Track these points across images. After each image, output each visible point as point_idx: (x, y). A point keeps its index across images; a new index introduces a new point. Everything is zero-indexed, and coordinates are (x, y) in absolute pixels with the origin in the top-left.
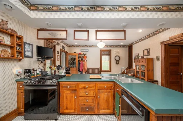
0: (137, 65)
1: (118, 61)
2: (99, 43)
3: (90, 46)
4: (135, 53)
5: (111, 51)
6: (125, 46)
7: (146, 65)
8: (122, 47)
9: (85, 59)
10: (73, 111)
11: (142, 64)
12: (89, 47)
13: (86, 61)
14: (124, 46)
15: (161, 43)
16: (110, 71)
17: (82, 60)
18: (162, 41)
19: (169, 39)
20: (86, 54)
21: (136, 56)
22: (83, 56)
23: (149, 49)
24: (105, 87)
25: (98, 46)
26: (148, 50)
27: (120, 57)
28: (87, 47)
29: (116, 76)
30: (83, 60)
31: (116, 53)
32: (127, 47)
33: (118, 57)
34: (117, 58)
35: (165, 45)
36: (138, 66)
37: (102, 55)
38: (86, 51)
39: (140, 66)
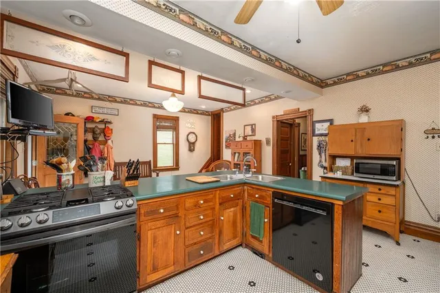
0: (235, 153)
1: (194, 143)
2: (168, 99)
3: (125, 101)
4: (227, 128)
5: (178, 120)
6: (207, 112)
7: (252, 152)
8: (201, 114)
9: (107, 138)
10: (171, 269)
11: (246, 151)
12: (121, 102)
13: (109, 142)
14: (204, 113)
15: (273, 117)
16: (176, 167)
17: (95, 139)
18: (275, 115)
19: (283, 114)
20: (110, 123)
21: (230, 135)
22: (103, 126)
23: (255, 125)
24: (232, 196)
25: (165, 107)
26: (252, 125)
27: (196, 136)
28: (116, 101)
29: (235, 174)
30: (101, 138)
31: (189, 125)
32: (209, 115)
33: (194, 135)
34: (192, 138)
35: (278, 121)
36: (237, 155)
37: (156, 128)
38: (109, 111)
39: (242, 154)
